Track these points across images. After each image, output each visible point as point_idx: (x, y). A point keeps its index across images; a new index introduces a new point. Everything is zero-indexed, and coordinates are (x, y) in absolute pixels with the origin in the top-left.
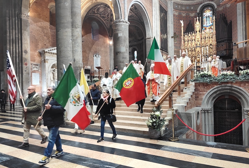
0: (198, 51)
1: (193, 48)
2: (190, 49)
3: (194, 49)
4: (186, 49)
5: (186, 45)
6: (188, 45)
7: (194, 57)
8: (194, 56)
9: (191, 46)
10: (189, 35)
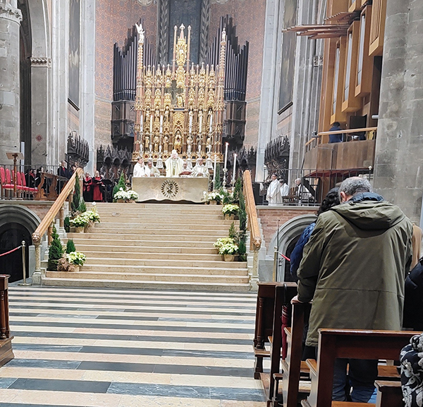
0: (179, 122)
1: (167, 112)
2: (157, 112)
3: (169, 115)
4: (148, 112)
5: (149, 100)
6: (153, 100)
7: (166, 138)
8: (166, 133)
9: (160, 103)
10: (159, 72)
